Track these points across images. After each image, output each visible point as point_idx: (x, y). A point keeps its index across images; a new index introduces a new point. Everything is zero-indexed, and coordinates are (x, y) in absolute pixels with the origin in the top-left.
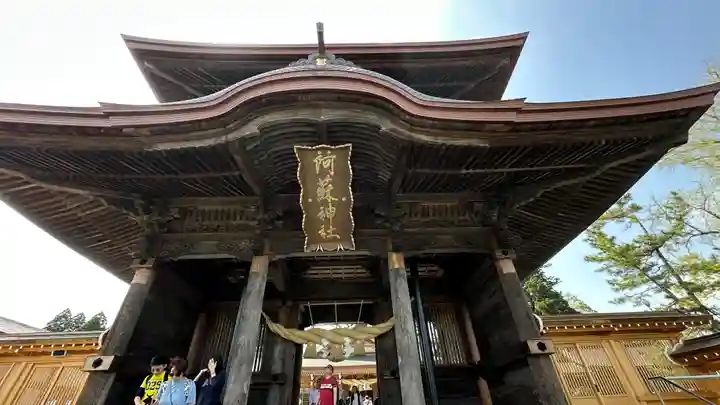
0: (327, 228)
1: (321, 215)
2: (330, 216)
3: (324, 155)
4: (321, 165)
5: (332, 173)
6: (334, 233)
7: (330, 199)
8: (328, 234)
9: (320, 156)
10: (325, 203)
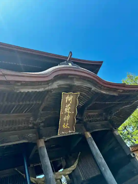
0: (66, 124)
1: (65, 119)
2: (68, 119)
3: (69, 96)
4: (68, 100)
5: (71, 103)
6: (68, 126)
7: (69, 112)
8: (66, 126)
9: (68, 96)
10: (67, 114)
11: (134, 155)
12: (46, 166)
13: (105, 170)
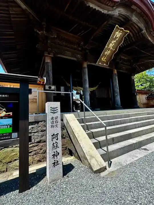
0: (104, 58)
1: (106, 53)
2: (108, 54)
4: (117, 35)
5: (117, 39)
7: (111, 48)
8: (104, 60)
9: (118, 32)
10: (109, 49)
11: (137, 94)
12: (86, 80)
13: (117, 95)
